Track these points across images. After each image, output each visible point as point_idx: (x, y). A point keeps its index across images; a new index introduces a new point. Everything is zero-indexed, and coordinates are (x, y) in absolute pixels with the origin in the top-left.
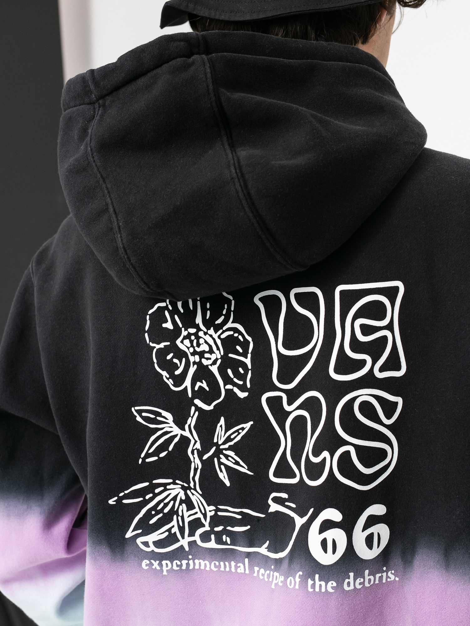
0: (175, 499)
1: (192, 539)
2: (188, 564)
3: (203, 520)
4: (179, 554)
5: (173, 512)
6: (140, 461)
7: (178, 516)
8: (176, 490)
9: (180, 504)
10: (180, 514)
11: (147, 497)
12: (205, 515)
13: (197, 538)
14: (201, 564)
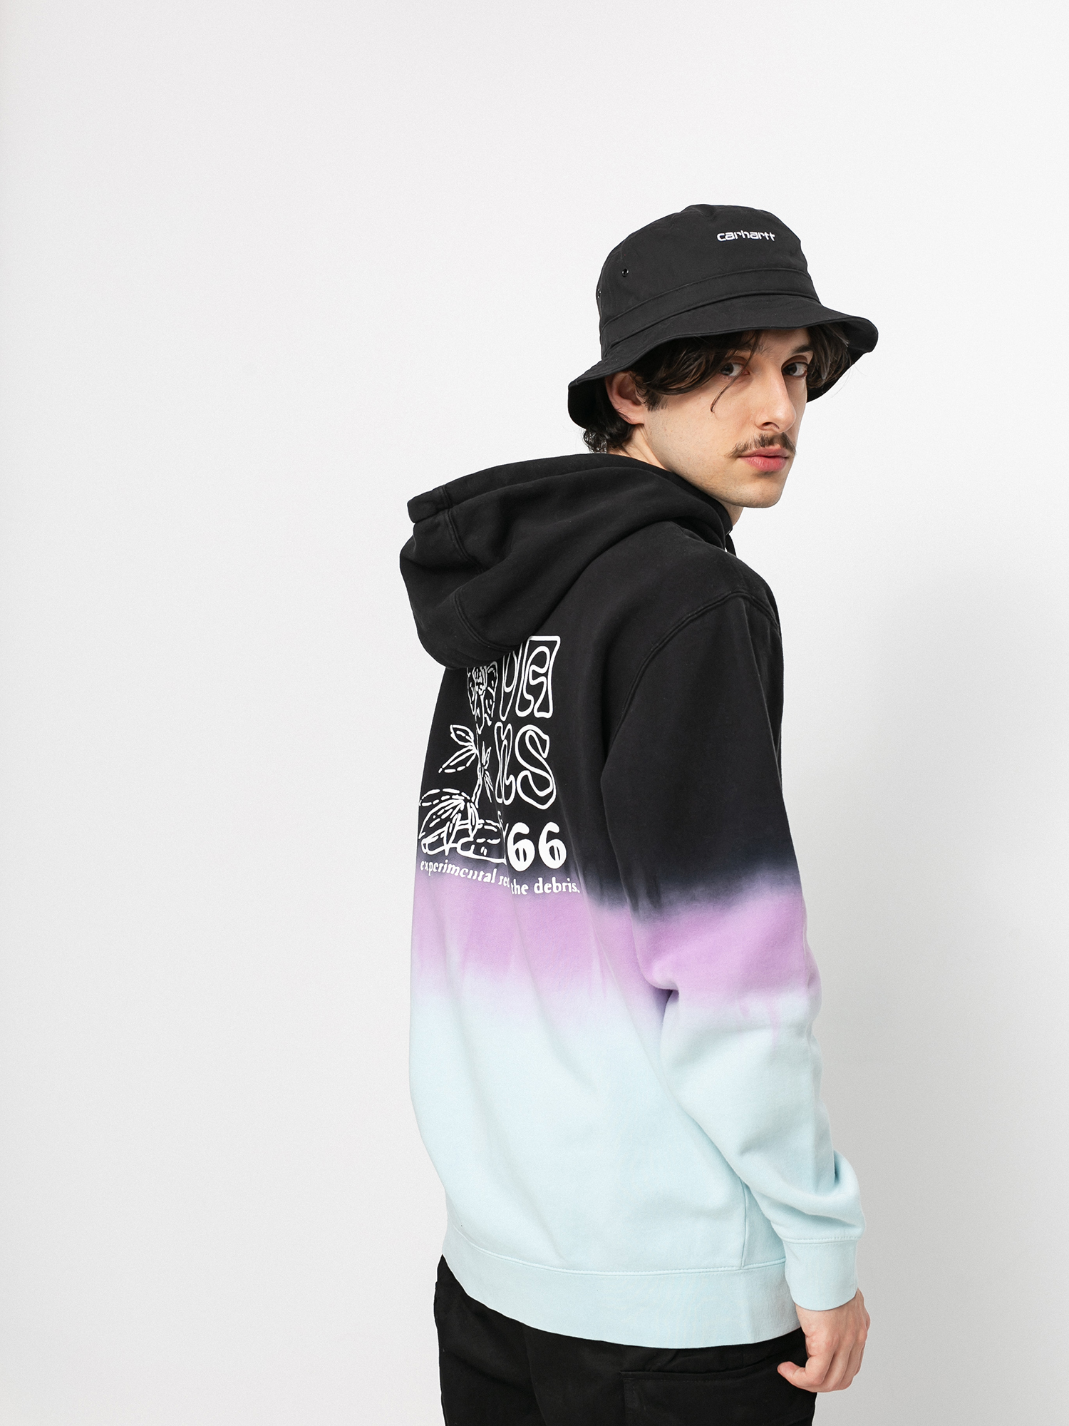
0: (454, 808)
1: (454, 845)
2: (443, 867)
3: (470, 831)
4: (439, 858)
5: (449, 819)
6: (441, 770)
7: (451, 822)
8: (459, 801)
9: (457, 813)
10: (453, 822)
11: (435, 802)
12: (473, 827)
13: (458, 846)
14: (453, 869)
